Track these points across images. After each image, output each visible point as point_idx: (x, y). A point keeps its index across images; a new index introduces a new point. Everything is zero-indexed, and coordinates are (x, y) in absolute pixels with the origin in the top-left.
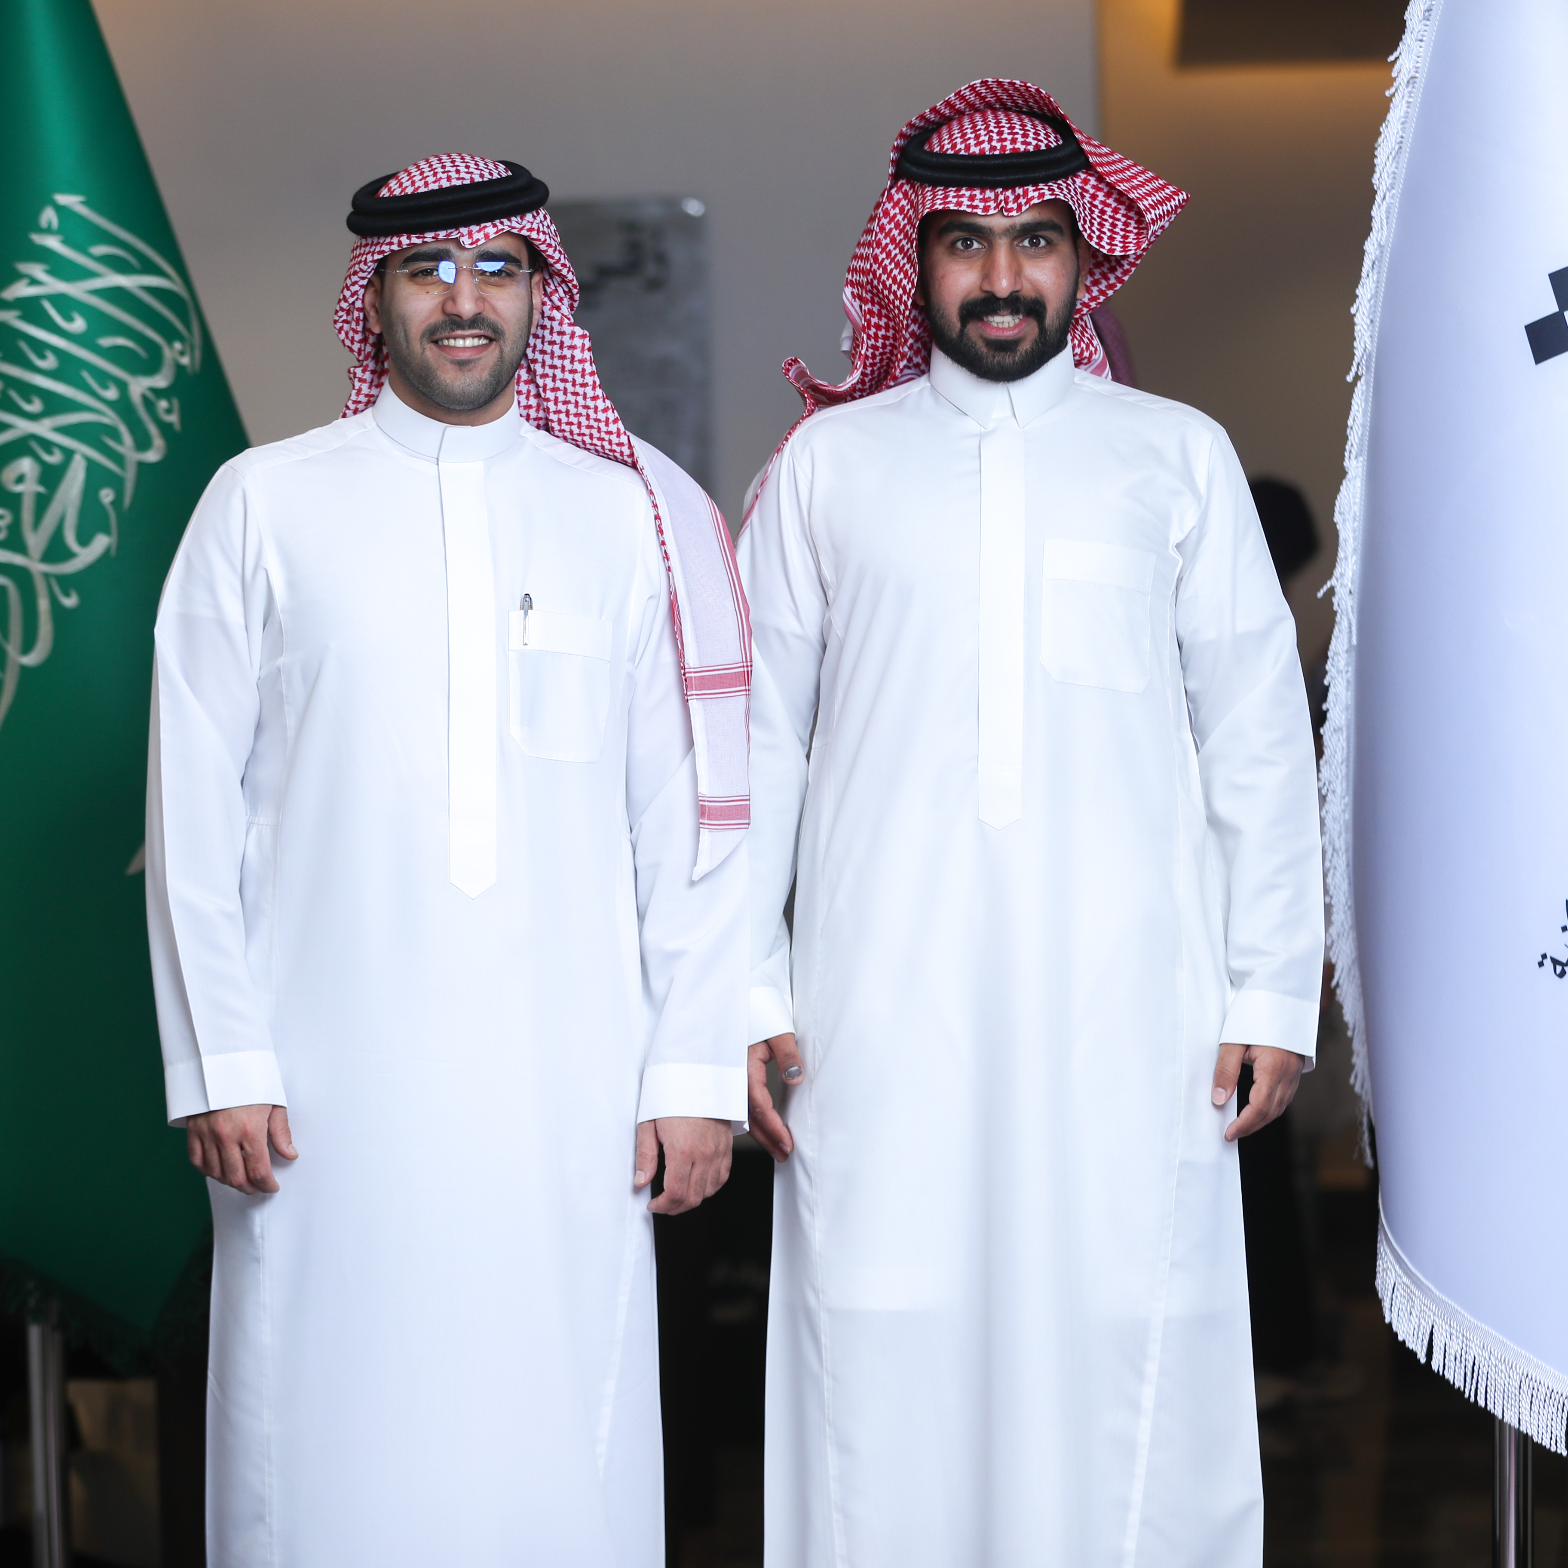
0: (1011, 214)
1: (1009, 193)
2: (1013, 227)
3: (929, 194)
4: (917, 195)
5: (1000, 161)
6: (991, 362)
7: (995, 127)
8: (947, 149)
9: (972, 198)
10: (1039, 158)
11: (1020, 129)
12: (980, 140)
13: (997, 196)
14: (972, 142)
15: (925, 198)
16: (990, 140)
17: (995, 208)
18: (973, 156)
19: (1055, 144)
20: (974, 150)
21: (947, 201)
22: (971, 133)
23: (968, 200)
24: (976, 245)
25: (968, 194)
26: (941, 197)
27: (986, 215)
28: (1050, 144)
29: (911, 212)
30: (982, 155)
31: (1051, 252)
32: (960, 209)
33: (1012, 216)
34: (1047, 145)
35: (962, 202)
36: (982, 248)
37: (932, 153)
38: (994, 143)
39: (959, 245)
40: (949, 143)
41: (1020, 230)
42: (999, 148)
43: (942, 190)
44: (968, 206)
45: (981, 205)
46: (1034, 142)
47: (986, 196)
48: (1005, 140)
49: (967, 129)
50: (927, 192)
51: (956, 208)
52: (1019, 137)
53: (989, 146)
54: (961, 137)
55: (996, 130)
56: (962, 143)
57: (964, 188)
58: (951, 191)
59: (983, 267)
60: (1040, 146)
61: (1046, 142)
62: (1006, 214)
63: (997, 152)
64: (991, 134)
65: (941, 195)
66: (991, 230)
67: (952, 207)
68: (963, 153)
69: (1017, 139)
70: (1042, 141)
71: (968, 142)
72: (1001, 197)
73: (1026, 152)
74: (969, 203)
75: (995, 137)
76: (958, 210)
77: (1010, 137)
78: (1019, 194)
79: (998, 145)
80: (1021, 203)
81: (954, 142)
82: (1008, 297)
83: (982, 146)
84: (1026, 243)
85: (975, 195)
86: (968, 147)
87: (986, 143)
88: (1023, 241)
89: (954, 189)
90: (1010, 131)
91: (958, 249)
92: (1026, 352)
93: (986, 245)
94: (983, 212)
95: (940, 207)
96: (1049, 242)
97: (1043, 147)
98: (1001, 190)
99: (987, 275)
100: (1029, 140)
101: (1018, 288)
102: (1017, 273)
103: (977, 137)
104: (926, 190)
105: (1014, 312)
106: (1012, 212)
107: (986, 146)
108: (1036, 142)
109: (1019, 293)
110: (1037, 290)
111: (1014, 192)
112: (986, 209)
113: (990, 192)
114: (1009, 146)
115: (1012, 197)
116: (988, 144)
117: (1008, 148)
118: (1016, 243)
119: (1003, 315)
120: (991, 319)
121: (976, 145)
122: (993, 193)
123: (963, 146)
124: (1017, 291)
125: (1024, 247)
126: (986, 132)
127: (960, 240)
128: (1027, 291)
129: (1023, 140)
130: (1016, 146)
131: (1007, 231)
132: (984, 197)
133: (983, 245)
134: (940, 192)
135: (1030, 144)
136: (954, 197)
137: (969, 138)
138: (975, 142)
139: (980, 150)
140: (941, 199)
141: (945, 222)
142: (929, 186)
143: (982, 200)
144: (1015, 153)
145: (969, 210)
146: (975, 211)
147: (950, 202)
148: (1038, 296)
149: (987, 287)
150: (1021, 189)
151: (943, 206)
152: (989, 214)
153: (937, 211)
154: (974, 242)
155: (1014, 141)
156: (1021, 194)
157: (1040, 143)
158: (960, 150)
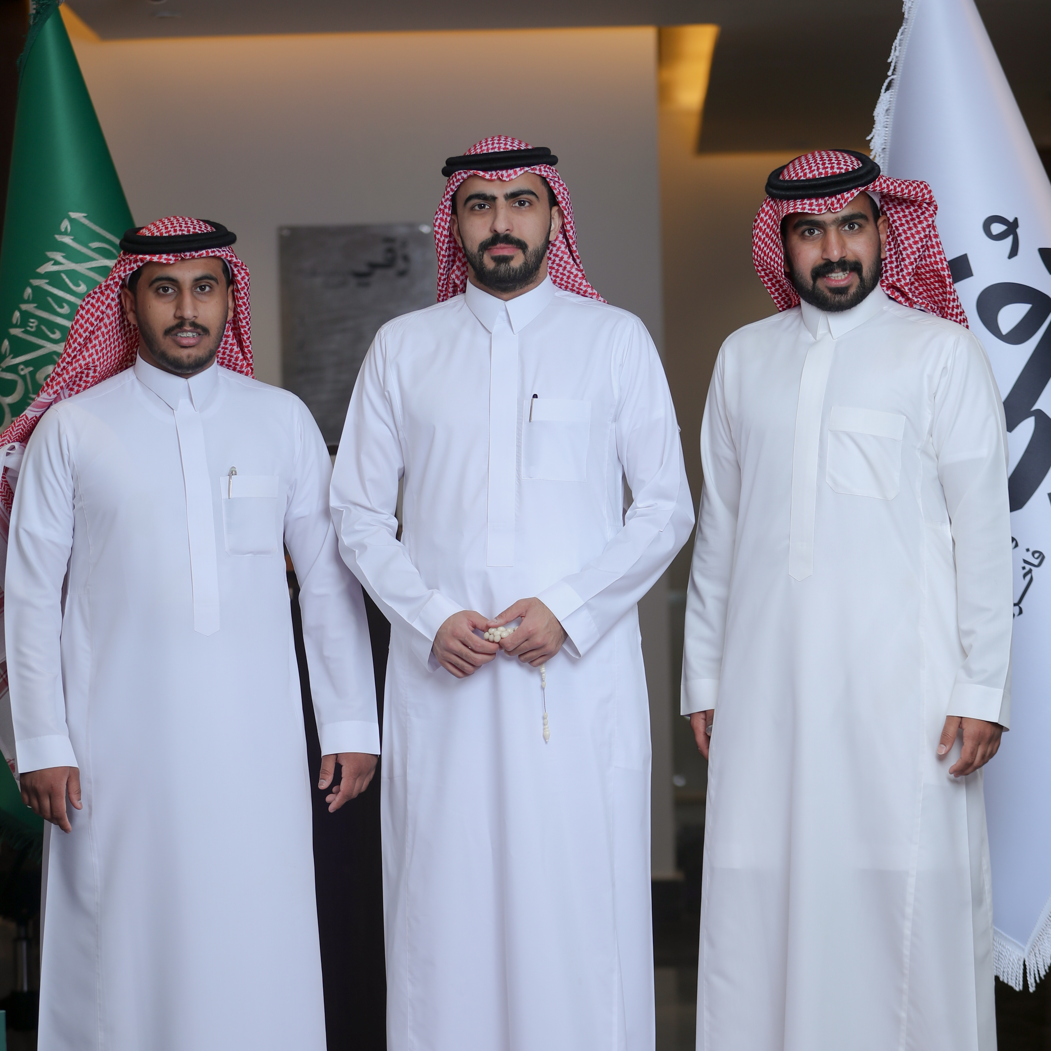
0: (836, 211)
1: (833, 199)
2: (837, 219)
3: (785, 205)
4: (778, 207)
5: (825, 181)
6: (833, 301)
7: (820, 161)
8: (793, 177)
9: (811, 205)
10: (848, 177)
11: (835, 160)
12: (812, 169)
13: (825, 202)
14: (807, 171)
15: (783, 207)
16: (818, 169)
17: (825, 209)
18: (808, 180)
19: (858, 167)
20: (810, 176)
21: (796, 207)
22: (807, 166)
23: (809, 206)
24: (816, 232)
25: (808, 202)
26: (793, 205)
27: (820, 214)
28: (855, 167)
29: (775, 217)
30: (814, 179)
31: (861, 232)
32: (804, 212)
33: (838, 212)
34: (852, 168)
35: (805, 207)
36: (821, 233)
37: (784, 181)
38: (820, 170)
39: (807, 233)
40: (794, 173)
41: (842, 220)
42: (824, 173)
43: (793, 202)
44: (809, 210)
45: (817, 208)
46: (845, 167)
47: (819, 203)
48: (827, 167)
49: (804, 163)
50: (784, 204)
51: (802, 211)
52: (835, 165)
53: (818, 173)
54: (801, 169)
55: (821, 163)
56: (801, 172)
57: (806, 199)
58: (798, 201)
59: (822, 245)
60: (849, 169)
61: (852, 166)
62: (833, 211)
63: (823, 176)
64: (818, 165)
65: (793, 204)
66: (824, 222)
67: (799, 211)
68: (802, 178)
69: (834, 166)
70: (849, 166)
71: (805, 171)
72: (829, 202)
73: (841, 174)
74: (809, 208)
75: (821, 166)
76: (803, 212)
77: (829, 166)
78: (839, 198)
79: (823, 171)
80: (841, 203)
81: (797, 172)
82: (839, 261)
83: (814, 173)
84: (847, 228)
85: (813, 203)
86: (805, 175)
87: (816, 171)
88: (844, 227)
89: (800, 200)
90: (829, 162)
91: (806, 236)
92: (853, 293)
93: (822, 231)
94: (818, 212)
95: (792, 211)
96: (860, 226)
97: (850, 170)
98: (828, 198)
99: (824, 249)
100: (841, 166)
101: (844, 255)
102: (843, 246)
103: (810, 168)
104: (784, 203)
105: (844, 270)
106: (837, 209)
107: (816, 173)
108: (846, 167)
109: (845, 258)
110: (855, 255)
111: (836, 198)
112: (820, 210)
113: (821, 200)
114: (830, 171)
115: (836, 201)
116: (817, 171)
117: (829, 172)
118: (840, 228)
119: (837, 273)
120: (830, 275)
121: (810, 173)
122: (823, 200)
123: (802, 174)
124: (844, 257)
125: (845, 230)
126: (815, 164)
127: (806, 230)
128: (850, 257)
129: (838, 166)
130: (834, 171)
131: (835, 222)
132: (818, 203)
133: (821, 232)
134: (792, 203)
135: (842, 168)
136: (800, 205)
137: (806, 169)
138: (809, 171)
139: (813, 175)
140: (792, 207)
141: (796, 221)
142: (785, 201)
143: (817, 205)
144: (834, 175)
145: (810, 212)
146: (813, 212)
147: (798, 208)
148: (856, 259)
149: (825, 257)
150: (840, 195)
151: (794, 211)
152: (821, 213)
153: (791, 214)
154: (815, 230)
155: (832, 168)
156: (840, 197)
157: (848, 167)
158: (801, 176)
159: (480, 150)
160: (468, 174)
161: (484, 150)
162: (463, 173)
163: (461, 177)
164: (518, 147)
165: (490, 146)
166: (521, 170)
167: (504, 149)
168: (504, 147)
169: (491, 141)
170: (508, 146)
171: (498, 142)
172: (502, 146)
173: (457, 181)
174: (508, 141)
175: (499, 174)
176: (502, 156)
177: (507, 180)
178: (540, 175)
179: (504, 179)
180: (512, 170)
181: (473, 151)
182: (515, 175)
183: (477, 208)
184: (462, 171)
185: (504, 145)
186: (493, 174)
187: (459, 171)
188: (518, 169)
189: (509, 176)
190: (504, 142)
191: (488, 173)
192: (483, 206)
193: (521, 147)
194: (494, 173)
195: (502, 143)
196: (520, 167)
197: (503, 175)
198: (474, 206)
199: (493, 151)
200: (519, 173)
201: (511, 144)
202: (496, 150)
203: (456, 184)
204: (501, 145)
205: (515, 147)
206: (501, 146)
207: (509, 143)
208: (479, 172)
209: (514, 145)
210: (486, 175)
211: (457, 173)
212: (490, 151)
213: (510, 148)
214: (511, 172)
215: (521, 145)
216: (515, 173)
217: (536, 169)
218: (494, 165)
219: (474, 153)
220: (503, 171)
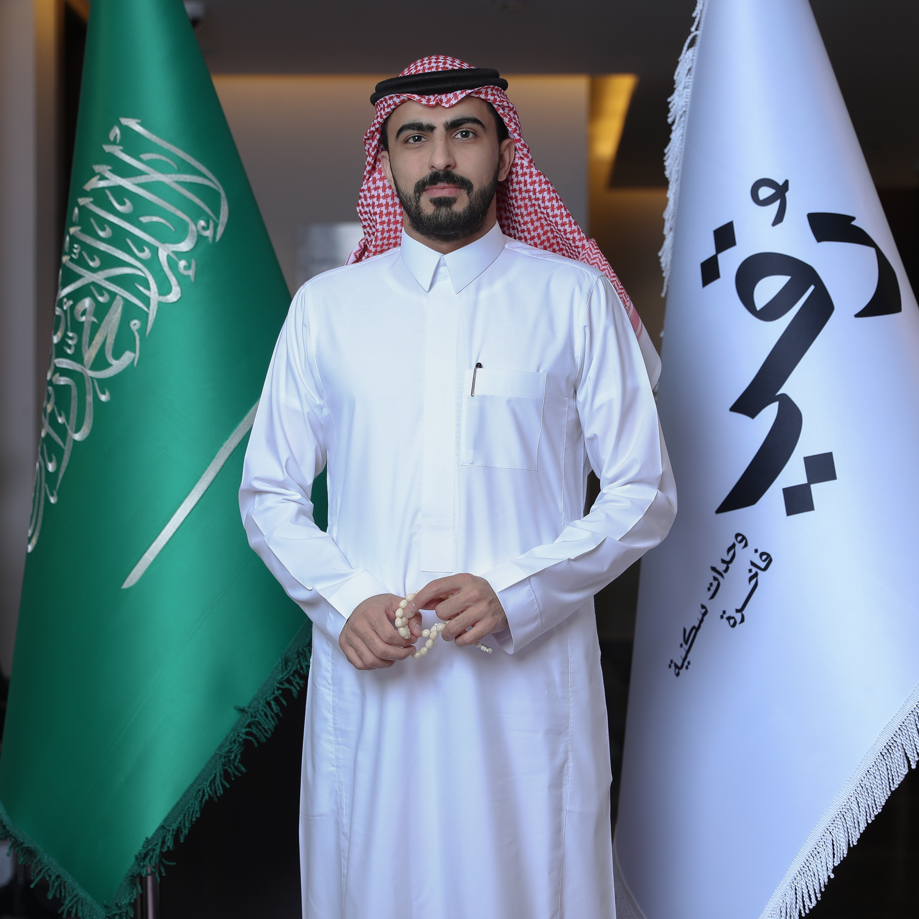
159: (415, 71)
160: (401, 99)
161: (420, 70)
162: (396, 97)
163: (393, 102)
164: (459, 66)
165: (427, 66)
166: (462, 93)
167: (442, 68)
168: (443, 66)
169: (427, 60)
170: (447, 66)
171: (435, 61)
172: (441, 65)
173: (389, 106)
174: (448, 60)
175: (437, 98)
176: (441, 76)
177: (447, 106)
178: (485, 101)
179: (443, 105)
180: (452, 93)
181: (407, 72)
182: (455, 99)
183: (411, 141)
184: (394, 95)
185: (443, 64)
186: (430, 99)
187: (390, 96)
188: (458, 92)
189: (449, 101)
190: (443, 61)
191: (425, 98)
192: (416, 138)
193: (463, 67)
194: (432, 98)
195: (440, 62)
196: (461, 90)
197: (442, 100)
198: (408, 138)
199: (430, 71)
200: (460, 97)
201: (451, 63)
202: (434, 70)
203: (387, 110)
204: (439, 64)
205: (456, 66)
206: (439, 66)
207: (449, 62)
208: (414, 95)
209: (455, 64)
210: (422, 99)
211: (387, 97)
212: (426, 71)
213: (450, 67)
214: (450, 95)
215: (463, 64)
216: (456, 96)
217: (481, 93)
218: (432, 87)
219: (408, 74)
220: (442, 96)
